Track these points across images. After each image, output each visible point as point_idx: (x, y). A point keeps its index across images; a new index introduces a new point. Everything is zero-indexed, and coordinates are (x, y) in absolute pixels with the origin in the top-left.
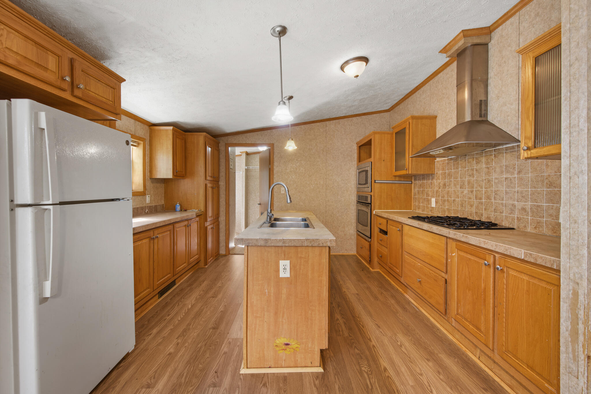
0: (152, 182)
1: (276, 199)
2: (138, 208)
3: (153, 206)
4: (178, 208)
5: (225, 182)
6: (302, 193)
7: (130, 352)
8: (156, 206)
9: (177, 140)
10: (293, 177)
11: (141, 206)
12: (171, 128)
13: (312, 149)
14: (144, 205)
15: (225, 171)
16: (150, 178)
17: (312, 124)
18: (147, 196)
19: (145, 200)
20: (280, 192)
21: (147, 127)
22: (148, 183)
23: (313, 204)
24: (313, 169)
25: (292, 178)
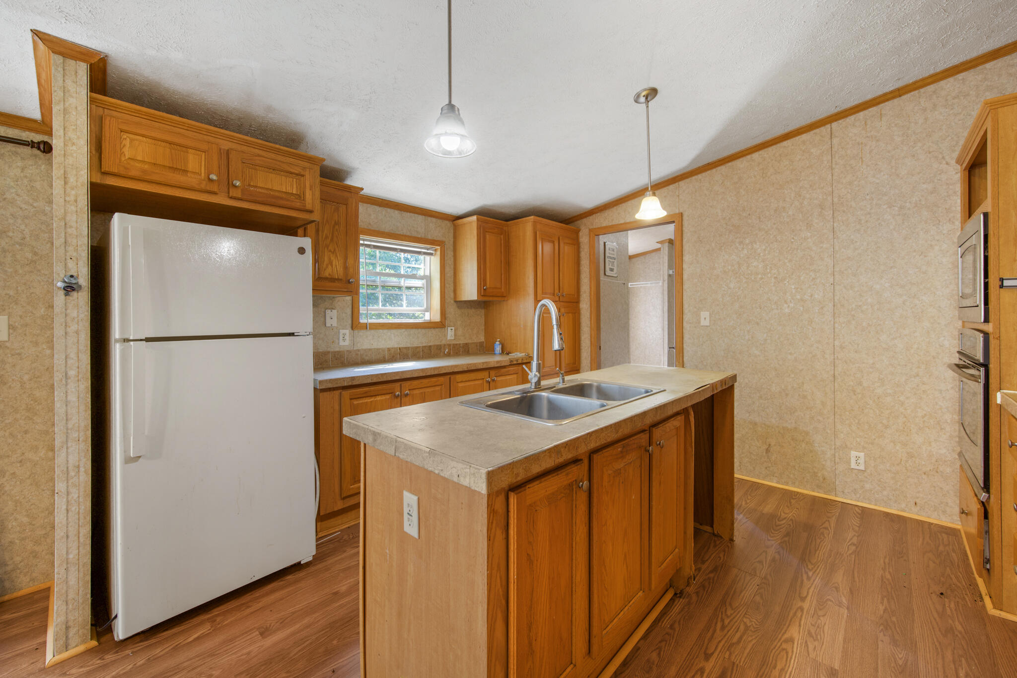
0: (459, 307)
1: (689, 338)
2: (430, 346)
3: (460, 344)
4: (498, 349)
5: (589, 303)
6: (758, 324)
7: (302, 563)
8: (466, 344)
9: (488, 236)
10: (732, 285)
11: (438, 343)
12: (474, 218)
13: (784, 208)
14: (444, 342)
15: (589, 282)
16: (456, 302)
17: (785, 143)
18: (449, 328)
19: (446, 336)
20: (699, 322)
21: (448, 224)
22: (452, 310)
23: (791, 354)
24: (790, 261)
25: (730, 288)
